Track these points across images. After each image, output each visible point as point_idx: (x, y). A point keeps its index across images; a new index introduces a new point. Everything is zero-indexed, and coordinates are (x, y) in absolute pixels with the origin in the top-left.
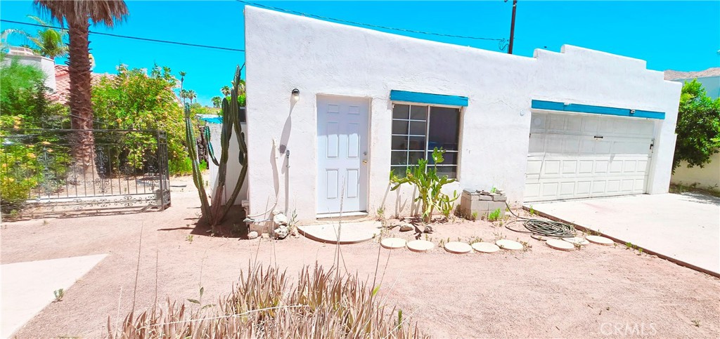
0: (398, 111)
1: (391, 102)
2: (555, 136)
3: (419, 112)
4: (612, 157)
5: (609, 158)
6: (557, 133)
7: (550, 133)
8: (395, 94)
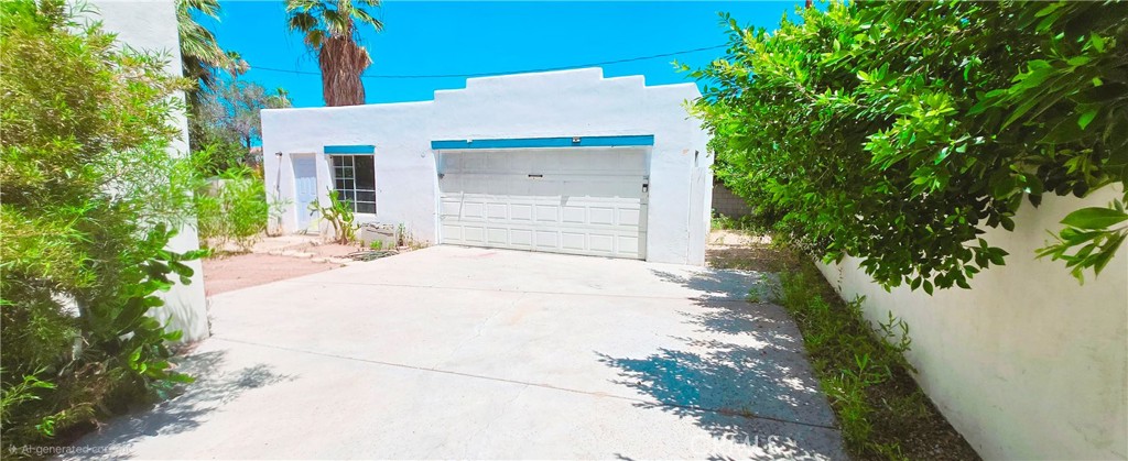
0: (337, 161)
1: (328, 155)
2: (472, 176)
3: (348, 160)
4: (564, 202)
5: (559, 203)
6: (475, 173)
7: (465, 173)
8: (327, 150)
